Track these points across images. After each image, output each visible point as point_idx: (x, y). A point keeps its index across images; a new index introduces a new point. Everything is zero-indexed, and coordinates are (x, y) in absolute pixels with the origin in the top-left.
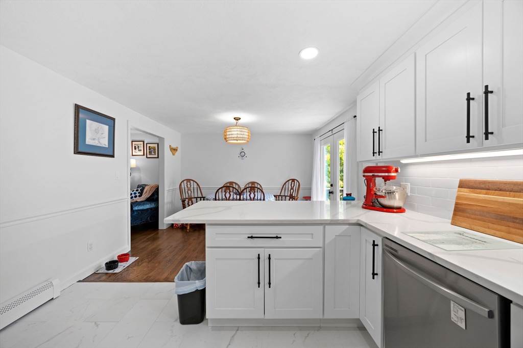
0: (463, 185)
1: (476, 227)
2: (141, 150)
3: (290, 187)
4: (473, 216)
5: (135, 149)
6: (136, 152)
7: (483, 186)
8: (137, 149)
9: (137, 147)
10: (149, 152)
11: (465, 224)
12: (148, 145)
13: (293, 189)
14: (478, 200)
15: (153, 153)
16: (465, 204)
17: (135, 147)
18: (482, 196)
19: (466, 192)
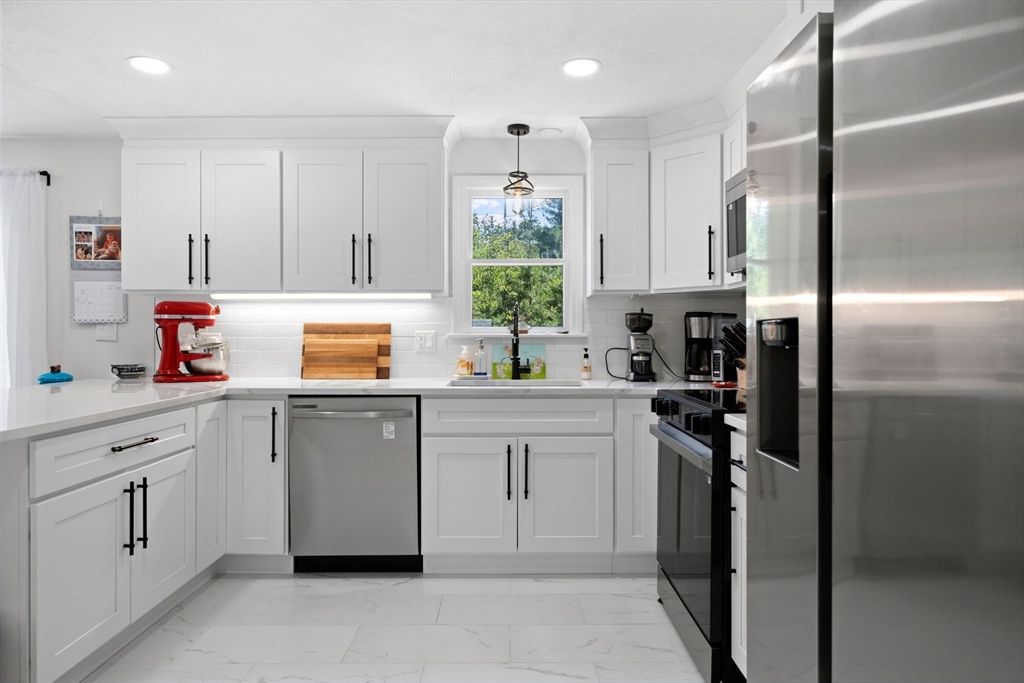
0: (309, 330)
1: (332, 375)
4: (327, 364)
7: (331, 330)
11: (319, 375)
14: (329, 346)
16: (317, 352)
18: (332, 340)
19: (314, 339)
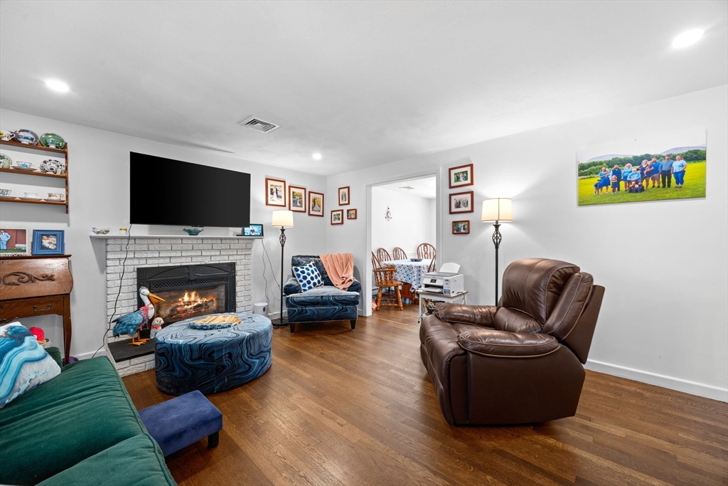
2: (281, 197)
3: (423, 252)
5: (272, 193)
6: (273, 200)
8: (275, 194)
9: (274, 190)
10: (294, 201)
12: (292, 190)
13: (427, 254)
15: (298, 204)
17: (272, 189)
